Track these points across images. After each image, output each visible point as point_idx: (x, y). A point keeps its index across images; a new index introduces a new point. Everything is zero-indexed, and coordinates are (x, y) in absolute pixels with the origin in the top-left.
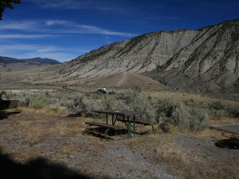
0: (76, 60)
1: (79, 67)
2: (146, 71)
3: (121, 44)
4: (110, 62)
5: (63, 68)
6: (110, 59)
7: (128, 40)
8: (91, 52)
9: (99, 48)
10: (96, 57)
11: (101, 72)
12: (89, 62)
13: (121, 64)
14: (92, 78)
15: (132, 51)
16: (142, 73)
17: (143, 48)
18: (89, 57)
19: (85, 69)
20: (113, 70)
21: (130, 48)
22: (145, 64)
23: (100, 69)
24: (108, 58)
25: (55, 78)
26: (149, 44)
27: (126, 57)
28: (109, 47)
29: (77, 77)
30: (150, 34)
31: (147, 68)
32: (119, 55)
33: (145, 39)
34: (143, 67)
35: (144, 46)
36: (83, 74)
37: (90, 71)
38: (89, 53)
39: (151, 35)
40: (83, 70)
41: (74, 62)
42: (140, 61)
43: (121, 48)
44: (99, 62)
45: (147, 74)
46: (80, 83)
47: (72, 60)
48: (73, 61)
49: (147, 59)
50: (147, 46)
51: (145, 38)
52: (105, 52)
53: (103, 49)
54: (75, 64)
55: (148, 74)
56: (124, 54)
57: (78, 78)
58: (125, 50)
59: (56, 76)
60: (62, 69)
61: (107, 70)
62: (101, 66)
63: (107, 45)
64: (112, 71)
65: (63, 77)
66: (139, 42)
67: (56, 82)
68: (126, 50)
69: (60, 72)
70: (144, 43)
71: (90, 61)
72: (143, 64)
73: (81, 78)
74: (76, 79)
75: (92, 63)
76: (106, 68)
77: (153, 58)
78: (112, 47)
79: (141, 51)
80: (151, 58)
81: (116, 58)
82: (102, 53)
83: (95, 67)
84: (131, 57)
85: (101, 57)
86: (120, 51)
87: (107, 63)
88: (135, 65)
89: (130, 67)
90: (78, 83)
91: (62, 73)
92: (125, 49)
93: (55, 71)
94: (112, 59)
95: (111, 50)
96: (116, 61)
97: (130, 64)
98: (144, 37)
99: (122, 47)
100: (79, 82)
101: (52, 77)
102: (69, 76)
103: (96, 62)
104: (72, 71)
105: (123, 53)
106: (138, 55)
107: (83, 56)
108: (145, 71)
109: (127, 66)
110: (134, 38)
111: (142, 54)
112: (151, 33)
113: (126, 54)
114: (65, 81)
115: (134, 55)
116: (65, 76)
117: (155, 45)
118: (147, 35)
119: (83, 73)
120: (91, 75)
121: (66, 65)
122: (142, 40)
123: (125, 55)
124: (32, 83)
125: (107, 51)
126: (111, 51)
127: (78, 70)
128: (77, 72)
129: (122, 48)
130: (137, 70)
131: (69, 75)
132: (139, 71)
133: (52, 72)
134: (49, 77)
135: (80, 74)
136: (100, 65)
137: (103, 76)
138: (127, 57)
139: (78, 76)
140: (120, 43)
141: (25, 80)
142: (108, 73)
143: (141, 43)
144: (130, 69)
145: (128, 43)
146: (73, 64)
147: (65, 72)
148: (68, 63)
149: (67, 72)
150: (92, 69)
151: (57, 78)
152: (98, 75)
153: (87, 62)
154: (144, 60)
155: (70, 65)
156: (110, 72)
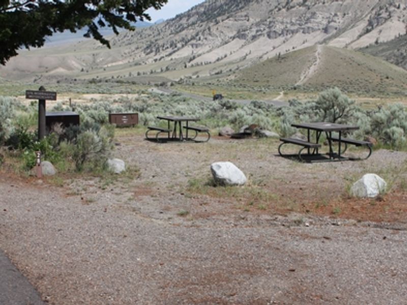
0: (188, 15)
1: (197, 35)
2: (377, 42)
4: (280, 19)
5: (156, 38)
6: (280, 9)
10: (240, 6)
11: (252, 46)
12: (223, 21)
14: (231, 63)
16: (366, 45)
18: (221, 6)
19: (211, 38)
20: (287, 40)
23: (253, 37)
24: (272, 7)
25: (136, 64)
27: (321, 4)
29: (191, 60)
31: (380, 31)
34: (368, 31)
36: (208, 52)
37: (226, 43)
40: (206, 43)
41: (184, 21)
42: (359, 14)
44: (248, 20)
45: (381, 48)
46: (200, 76)
47: (177, 16)
48: (180, 17)
49: (381, 9)
54: (185, 26)
55: (383, 50)
57: (193, 62)
59: (137, 58)
60: (153, 40)
61: (269, 41)
62: (254, 29)
64: (284, 42)
65: (156, 60)
67: (139, 74)
69: (147, 48)
71: (225, 17)
73: (202, 64)
74: (189, 65)
75: (229, 22)
76: (269, 35)
77: (397, 4)
80: (391, 4)
81: (294, 7)
83: (239, 32)
85: (254, 6)
87: (270, 22)
90: (194, 77)
91: (151, 51)
93: (133, 47)
94: (284, 10)
96: (295, 17)
100: (197, 73)
101: (126, 61)
102: (169, 58)
103: (239, 19)
104: (179, 45)
108: (375, 40)
114: (162, 70)
116: (160, 59)
119: (207, 48)
120: (228, 53)
121: (163, 29)
124: (77, 78)
127: (194, 42)
128: (190, 46)
130: (352, 40)
131: (170, 54)
132: (358, 41)
133: (126, 49)
135: (200, 52)
136: (251, 28)
137: (261, 57)
139: (194, 58)
141: (61, 70)
142: (274, 48)
144: (335, 36)
146: (179, 27)
147: (161, 49)
148: (168, 23)
149: (164, 48)
150: (231, 38)
151: (140, 64)
152: (247, 55)
153: (216, 21)
154: (372, 9)
155: (172, 28)
156: (280, 46)
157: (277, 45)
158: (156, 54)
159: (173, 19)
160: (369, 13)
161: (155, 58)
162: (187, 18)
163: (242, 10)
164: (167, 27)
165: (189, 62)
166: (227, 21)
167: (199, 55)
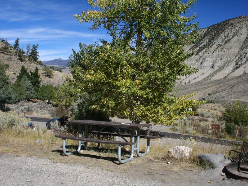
13: (203, 65)
15: (215, 45)
17: (230, 40)
21: (209, 41)
22: (240, 63)
26: (239, 34)
30: (236, 20)
33: (230, 27)
35: (231, 37)
39: (239, 21)
50: (236, 37)
51: (230, 25)
56: (204, 50)
58: (202, 45)
66: (223, 32)
68: (205, 43)
70: (230, 33)
72: (235, 63)
79: (228, 45)
84: (215, 53)
86: (195, 45)
88: (224, 65)
89: (216, 68)
92: (202, 43)
97: (216, 64)
98: (227, 24)
105: (201, 49)
106: (225, 50)
109: (213, 67)
110: (211, 27)
111: (231, 48)
112: (237, 18)
113: (206, 49)
115: (220, 51)
118: (231, 21)
122: (225, 29)
123: (206, 51)
138: (209, 54)
143: (226, 33)
145: (203, 34)
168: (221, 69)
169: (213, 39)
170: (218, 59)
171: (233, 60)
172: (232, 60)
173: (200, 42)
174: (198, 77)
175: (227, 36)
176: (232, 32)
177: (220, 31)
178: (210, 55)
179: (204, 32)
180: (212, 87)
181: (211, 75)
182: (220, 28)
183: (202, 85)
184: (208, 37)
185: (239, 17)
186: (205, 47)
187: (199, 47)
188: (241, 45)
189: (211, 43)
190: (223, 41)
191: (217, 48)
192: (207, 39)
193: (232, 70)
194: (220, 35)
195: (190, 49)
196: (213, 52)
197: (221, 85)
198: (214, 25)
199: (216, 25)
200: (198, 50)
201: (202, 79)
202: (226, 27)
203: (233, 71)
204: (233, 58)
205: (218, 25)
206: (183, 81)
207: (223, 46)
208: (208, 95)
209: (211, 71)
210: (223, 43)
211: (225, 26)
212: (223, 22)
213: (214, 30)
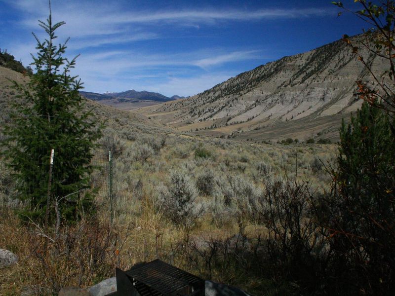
0: (214, 90)
1: (228, 103)
3: (298, 60)
4: (288, 92)
5: (195, 105)
6: (285, 86)
7: (310, 52)
8: (239, 76)
9: (256, 69)
10: (253, 84)
11: (272, 111)
12: (244, 94)
13: (311, 96)
14: (260, 122)
15: (326, 71)
17: (346, 64)
18: (238, 85)
19: (239, 105)
20: (297, 106)
21: (319, 65)
23: (270, 104)
24: (279, 85)
25: (187, 123)
27: (316, 82)
28: (274, 65)
30: (354, 38)
32: (300, 79)
33: (346, 48)
34: (356, 100)
35: (347, 60)
36: (239, 115)
37: (251, 109)
38: (237, 79)
40: (235, 108)
41: (211, 94)
42: (345, 88)
43: (299, 66)
44: (262, 93)
46: (244, 131)
47: (205, 92)
48: (207, 92)
50: (353, 61)
51: (346, 46)
52: (269, 75)
53: (263, 69)
54: (213, 98)
56: (312, 77)
57: (231, 121)
58: (310, 70)
59: (186, 119)
60: (193, 107)
61: (283, 107)
62: (270, 100)
63: (269, 63)
64: (295, 108)
65: (201, 120)
66: (336, 54)
68: (313, 68)
69: (191, 112)
70: (346, 55)
71: (245, 91)
72: (352, 94)
73: (238, 122)
74: (229, 123)
75: (250, 94)
76: (282, 103)
77: (372, 82)
78: (280, 65)
79: (343, 70)
80: (368, 82)
81: (296, 84)
82: (263, 77)
83: (257, 101)
84: (326, 81)
85: (264, 84)
86: (300, 71)
87: (281, 94)
88: (339, 96)
89: (328, 100)
90: (240, 132)
91: (195, 114)
92: (309, 68)
93: (180, 111)
94: (289, 86)
95: (281, 70)
96: (298, 91)
97: (327, 95)
98: (342, 44)
99: (301, 64)
100: (240, 129)
101: (179, 121)
102: (212, 119)
103: (256, 92)
104: (216, 110)
105: (308, 76)
106: (340, 77)
107: (227, 84)
109: (323, 99)
110: (322, 47)
111: (348, 74)
112: (355, 36)
113: (314, 76)
114: (212, 127)
115: (332, 78)
116: (204, 120)
117: (369, 58)
119: (236, 112)
120: (255, 116)
121: (198, 100)
122: (340, 50)
123: (314, 79)
125: (272, 73)
126: (282, 73)
127: (226, 108)
128: (225, 111)
129: (301, 67)
130: (345, 106)
132: (351, 107)
133: (175, 113)
134: (175, 122)
135: (232, 115)
136: (266, 99)
137: (281, 118)
138: (318, 81)
139: (230, 118)
140: (296, 58)
142: (288, 112)
143: (341, 55)
145: (311, 57)
146: (208, 98)
147: (202, 112)
148: (200, 96)
149: (204, 112)
150: (253, 105)
151: (190, 123)
152: (269, 117)
153: (240, 94)
154: (354, 86)
155: (204, 99)
156: (292, 110)
157: (289, 110)
158: (199, 116)
159: (203, 94)
160: (352, 88)
161: (200, 118)
162: (213, 93)
163: (257, 86)
164: (200, 98)
165: (228, 121)
166: (247, 94)
167: (233, 117)
168: (334, 101)
169: (324, 62)
170: (330, 88)
171: (350, 90)
172: (348, 90)
173: (307, 67)
174: (303, 112)
175: (342, 59)
176: (349, 55)
177: (333, 53)
178: (319, 84)
179: (312, 54)
180: (322, 124)
181: (321, 109)
182: (333, 50)
183: (309, 122)
184: (317, 60)
185: (358, 35)
186: (312, 73)
187: (305, 73)
188: (361, 71)
189: (321, 68)
190: (336, 65)
191: (329, 75)
192: (316, 63)
193: (349, 103)
194: (333, 58)
195: (294, 76)
196: (324, 80)
197: (334, 122)
198: (325, 46)
199: (327, 45)
200: (304, 77)
201: (309, 114)
202: (341, 47)
203: (351, 104)
204: (350, 88)
205: (331, 45)
206: (283, 117)
207: (337, 72)
208: (317, 135)
209: (321, 104)
210: (337, 68)
211: (339, 46)
212: (338, 41)
213: (325, 51)
